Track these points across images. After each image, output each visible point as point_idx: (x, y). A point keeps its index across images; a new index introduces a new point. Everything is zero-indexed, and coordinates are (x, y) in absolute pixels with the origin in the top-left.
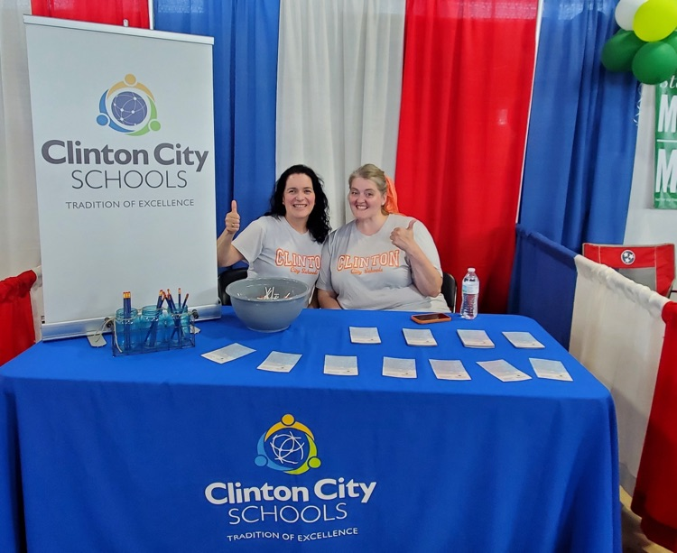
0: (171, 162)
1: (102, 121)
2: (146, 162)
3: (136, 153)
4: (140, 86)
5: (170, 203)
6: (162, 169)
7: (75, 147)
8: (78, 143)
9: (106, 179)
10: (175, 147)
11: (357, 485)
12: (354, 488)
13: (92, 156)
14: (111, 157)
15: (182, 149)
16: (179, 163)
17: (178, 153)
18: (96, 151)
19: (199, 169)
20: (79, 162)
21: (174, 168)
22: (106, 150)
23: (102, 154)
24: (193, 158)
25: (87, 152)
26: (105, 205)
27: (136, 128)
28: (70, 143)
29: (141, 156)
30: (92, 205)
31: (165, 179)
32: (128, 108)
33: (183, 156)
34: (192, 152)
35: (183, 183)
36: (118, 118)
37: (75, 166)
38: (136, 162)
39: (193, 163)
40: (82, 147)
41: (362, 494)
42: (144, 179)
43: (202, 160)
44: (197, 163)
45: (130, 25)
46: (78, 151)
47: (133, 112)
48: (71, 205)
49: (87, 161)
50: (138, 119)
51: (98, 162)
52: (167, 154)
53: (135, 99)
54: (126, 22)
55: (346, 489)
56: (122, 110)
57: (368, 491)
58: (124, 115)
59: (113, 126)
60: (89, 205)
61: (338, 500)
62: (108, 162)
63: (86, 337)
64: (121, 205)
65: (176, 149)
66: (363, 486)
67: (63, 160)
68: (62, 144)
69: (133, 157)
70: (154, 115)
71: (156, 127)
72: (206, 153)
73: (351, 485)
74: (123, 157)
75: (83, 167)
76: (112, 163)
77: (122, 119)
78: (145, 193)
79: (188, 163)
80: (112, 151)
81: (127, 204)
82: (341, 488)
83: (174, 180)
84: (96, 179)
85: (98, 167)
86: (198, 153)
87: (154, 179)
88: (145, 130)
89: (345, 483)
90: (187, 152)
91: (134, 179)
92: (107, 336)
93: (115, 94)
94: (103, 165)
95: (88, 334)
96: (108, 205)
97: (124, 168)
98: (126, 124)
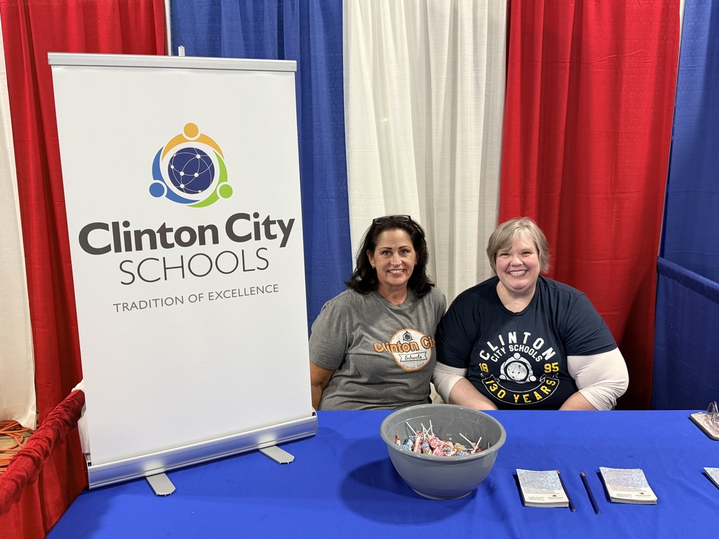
0: (248, 237)
1: (156, 190)
2: (216, 241)
3: (202, 229)
4: (205, 139)
5: (248, 292)
6: (237, 247)
7: (122, 229)
8: (126, 224)
9: (165, 269)
10: (252, 217)
13: (146, 239)
14: (170, 238)
15: (261, 220)
16: (258, 238)
17: (257, 225)
18: (150, 232)
19: (283, 244)
20: (129, 248)
21: (252, 245)
22: (164, 230)
23: (158, 236)
24: (275, 229)
25: (139, 234)
26: (164, 302)
27: (202, 196)
28: (116, 225)
29: (209, 234)
30: (148, 304)
31: (240, 261)
32: (190, 171)
33: (262, 228)
34: (274, 222)
35: (263, 264)
36: (177, 185)
37: (124, 255)
38: (202, 242)
39: (275, 237)
40: (132, 229)
42: (214, 264)
43: (287, 231)
44: (281, 235)
46: (127, 234)
47: (196, 175)
48: (120, 307)
49: (139, 247)
50: (204, 183)
51: (153, 246)
52: (241, 228)
53: (198, 156)
56: (182, 174)
58: (185, 180)
59: (172, 196)
60: (143, 305)
62: (166, 245)
63: (144, 478)
64: (186, 300)
65: (253, 219)
67: (107, 249)
68: (105, 227)
69: (198, 235)
70: (224, 177)
71: (227, 192)
72: (291, 222)
74: (186, 237)
75: (134, 255)
76: (172, 246)
77: (182, 186)
78: (216, 281)
79: (270, 236)
80: (171, 230)
81: (193, 298)
83: (252, 262)
84: (152, 270)
85: (153, 253)
86: (281, 223)
87: (227, 262)
88: (213, 198)
90: (268, 223)
91: (200, 265)
92: (170, 475)
93: (172, 153)
94: (160, 251)
95: (147, 474)
96: (169, 302)
97: (188, 252)
98: (188, 192)
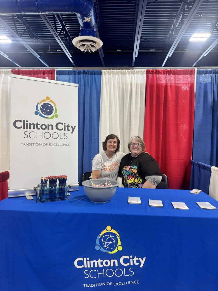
0: (62, 129)
1: (36, 113)
2: (52, 129)
3: (49, 125)
4: (51, 101)
5: (61, 145)
6: (59, 132)
7: (26, 123)
8: (27, 121)
9: (37, 135)
10: (63, 124)
11: (138, 259)
12: (137, 260)
13: (32, 126)
14: (39, 126)
15: (66, 125)
16: (65, 130)
17: (65, 126)
18: (34, 124)
19: (72, 133)
20: (27, 128)
21: (63, 132)
22: (37, 124)
23: (36, 126)
24: (70, 128)
25: (30, 125)
26: (36, 145)
27: (49, 116)
28: (24, 121)
29: (50, 127)
30: (31, 144)
31: (59, 136)
32: (47, 109)
33: (66, 128)
34: (70, 126)
35: (66, 138)
36: (42, 112)
37: (25, 130)
38: (48, 129)
39: (70, 130)
40: (28, 123)
41: (140, 263)
42: (51, 136)
43: (73, 129)
44: (71, 130)
45: (49, 79)
46: (27, 124)
47: (48, 110)
48: (23, 144)
49: (30, 128)
50: (50, 113)
51: (34, 128)
52: (60, 126)
53: (49, 106)
54: (47, 78)
55: (133, 261)
56: (44, 110)
57: (143, 262)
59: (41, 115)
61: (130, 266)
62: (38, 128)
63: (25, 196)
64: (42, 145)
65: (64, 125)
66: (140, 259)
67: (21, 127)
68: (21, 121)
69: (47, 127)
70: (56, 112)
71: (57, 116)
72: (75, 127)
73: (136, 259)
74: (44, 127)
75: (28, 130)
76: (40, 129)
77: (44, 113)
78: (51, 140)
79: (68, 130)
80: (40, 124)
81: (44, 145)
82: (131, 260)
83: (63, 136)
84: (33, 135)
85: (34, 130)
86: (72, 127)
87: (55, 136)
88: (52, 117)
89: (133, 258)
90: (68, 126)
91: (47, 136)
92: (34, 196)
93: (42, 104)
94: (36, 130)
96: (37, 145)
97: (44, 131)
98: (45, 115)
